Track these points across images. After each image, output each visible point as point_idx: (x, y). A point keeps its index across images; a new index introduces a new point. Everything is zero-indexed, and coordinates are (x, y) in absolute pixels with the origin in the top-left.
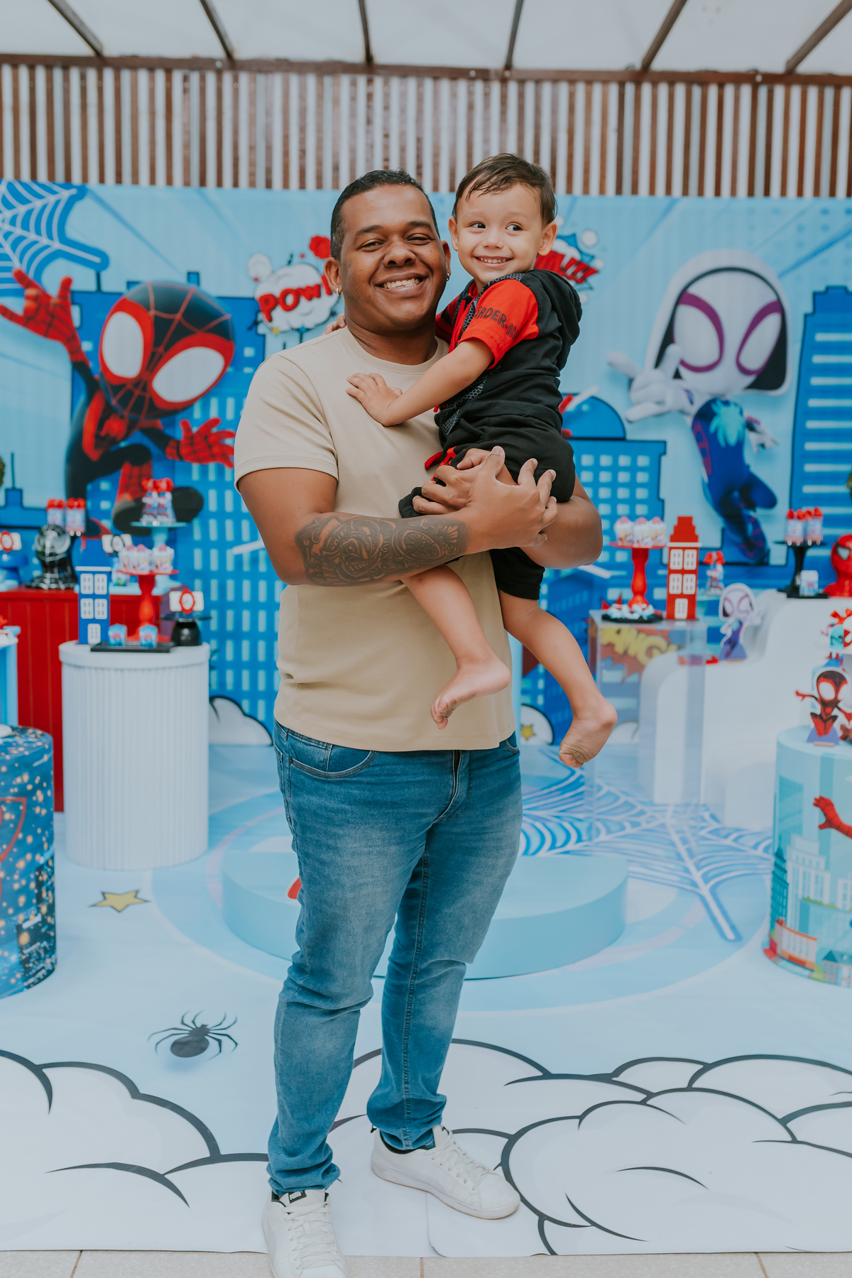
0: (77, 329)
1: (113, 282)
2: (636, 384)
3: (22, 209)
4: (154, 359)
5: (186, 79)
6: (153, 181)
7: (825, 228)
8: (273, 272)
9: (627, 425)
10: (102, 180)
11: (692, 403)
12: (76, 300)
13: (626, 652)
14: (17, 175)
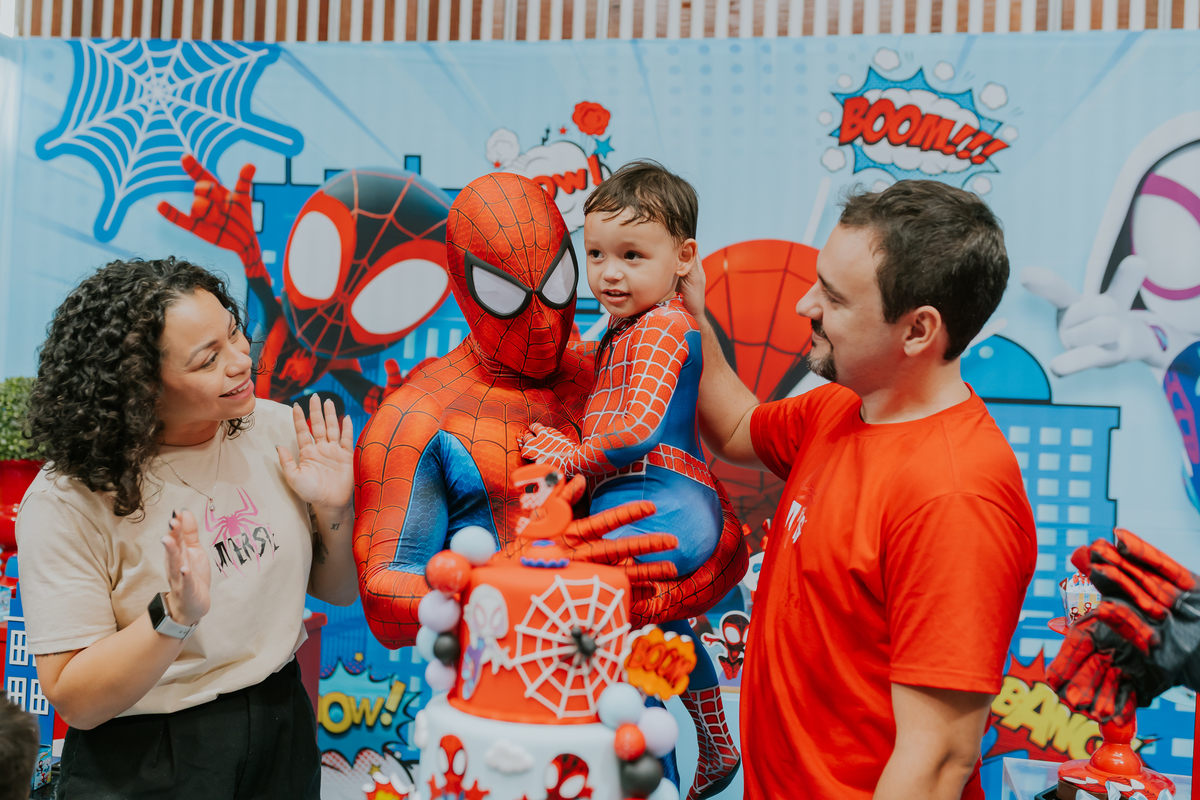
0: (258, 233)
1: (307, 171)
2: (1068, 318)
3: (198, 78)
4: (354, 276)
6: (367, 35)
8: (521, 154)
9: (1052, 379)
10: (301, 36)
11: (1165, 349)
12: (257, 197)
13: (1050, 742)
14: (197, 34)
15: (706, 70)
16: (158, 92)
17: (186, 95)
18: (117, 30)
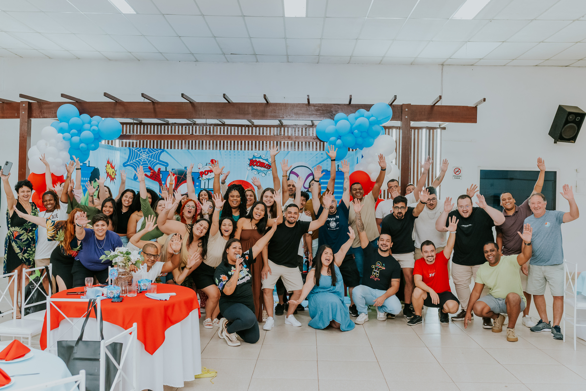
0: (161, 179)
1: (169, 169)
3: (151, 154)
4: (178, 185)
5: (186, 127)
6: (178, 148)
7: (322, 157)
10: (168, 148)
12: (161, 173)
14: (150, 147)
15: (230, 155)
16: (144, 156)
17: (149, 157)
18: (136, 146)
